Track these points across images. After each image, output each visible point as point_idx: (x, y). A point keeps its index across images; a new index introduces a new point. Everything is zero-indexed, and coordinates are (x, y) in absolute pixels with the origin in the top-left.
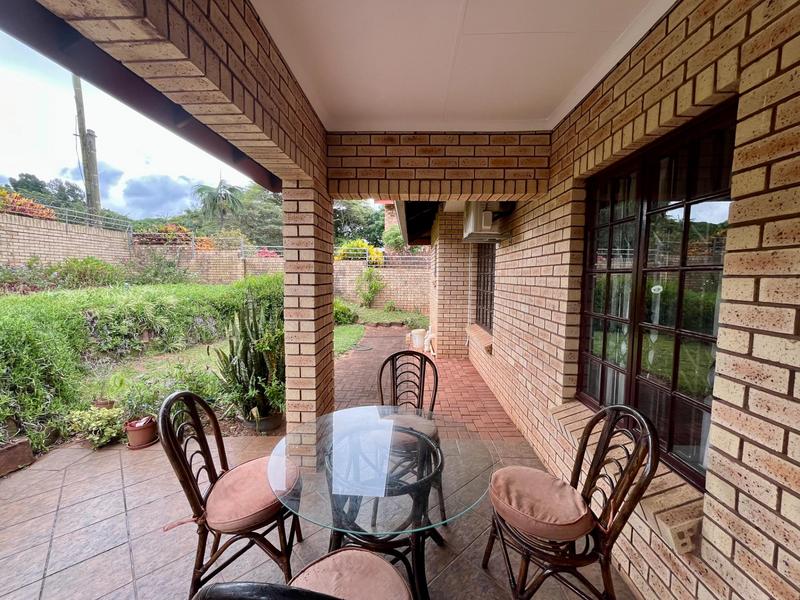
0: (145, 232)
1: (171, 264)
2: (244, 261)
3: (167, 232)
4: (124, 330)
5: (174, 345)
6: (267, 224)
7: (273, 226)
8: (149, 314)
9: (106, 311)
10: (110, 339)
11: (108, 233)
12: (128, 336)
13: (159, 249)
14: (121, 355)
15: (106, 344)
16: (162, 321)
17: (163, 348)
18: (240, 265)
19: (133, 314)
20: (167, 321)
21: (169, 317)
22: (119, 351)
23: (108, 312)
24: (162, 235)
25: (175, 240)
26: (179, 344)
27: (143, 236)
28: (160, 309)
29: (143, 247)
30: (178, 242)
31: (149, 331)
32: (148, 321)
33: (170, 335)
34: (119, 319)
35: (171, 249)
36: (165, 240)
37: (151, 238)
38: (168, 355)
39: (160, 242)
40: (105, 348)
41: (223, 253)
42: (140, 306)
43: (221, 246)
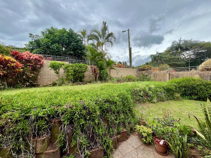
0: (140, 68)
1: (146, 76)
2: (169, 74)
3: (145, 67)
4: (141, 94)
5: (153, 101)
6: (171, 62)
7: (173, 62)
8: (147, 90)
9: (137, 88)
10: (138, 97)
11: (133, 69)
12: (142, 97)
13: (143, 72)
14: (141, 102)
15: (137, 98)
16: (150, 93)
17: (151, 101)
18: (168, 75)
19: (143, 90)
20: (152, 93)
21: (152, 92)
22: (140, 100)
23: (138, 89)
24: (144, 68)
25: (147, 69)
26: (155, 101)
27: (140, 69)
28: (150, 89)
29: (140, 72)
30: (148, 69)
31: (147, 95)
32: (147, 92)
33: (152, 97)
34: (140, 91)
35: (146, 72)
36: (145, 69)
37: (141, 69)
38: (152, 104)
39: (144, 70)
40: (137, 99)
41: (162, 72)
42: (145, 88)
43: (161, 69)
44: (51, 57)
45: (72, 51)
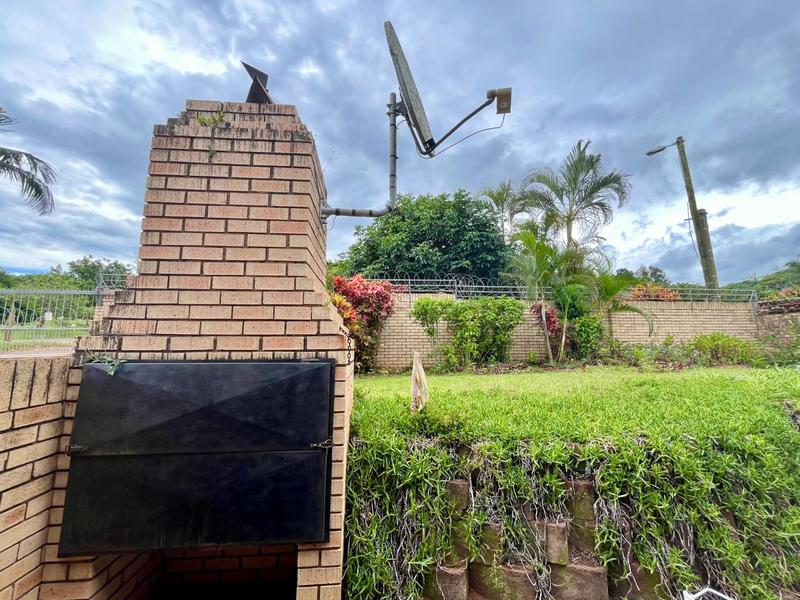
11: (731, 307)
44: (407, 282)
45: (467, 257)
